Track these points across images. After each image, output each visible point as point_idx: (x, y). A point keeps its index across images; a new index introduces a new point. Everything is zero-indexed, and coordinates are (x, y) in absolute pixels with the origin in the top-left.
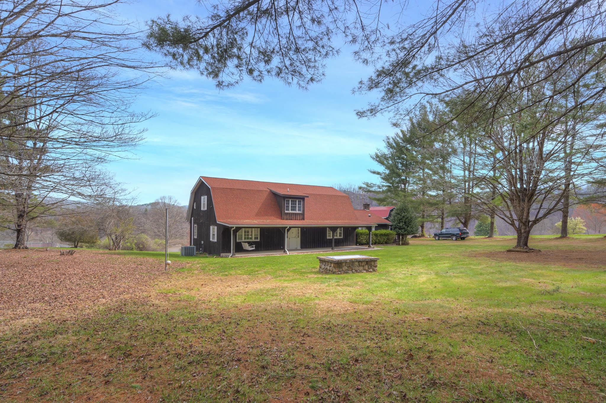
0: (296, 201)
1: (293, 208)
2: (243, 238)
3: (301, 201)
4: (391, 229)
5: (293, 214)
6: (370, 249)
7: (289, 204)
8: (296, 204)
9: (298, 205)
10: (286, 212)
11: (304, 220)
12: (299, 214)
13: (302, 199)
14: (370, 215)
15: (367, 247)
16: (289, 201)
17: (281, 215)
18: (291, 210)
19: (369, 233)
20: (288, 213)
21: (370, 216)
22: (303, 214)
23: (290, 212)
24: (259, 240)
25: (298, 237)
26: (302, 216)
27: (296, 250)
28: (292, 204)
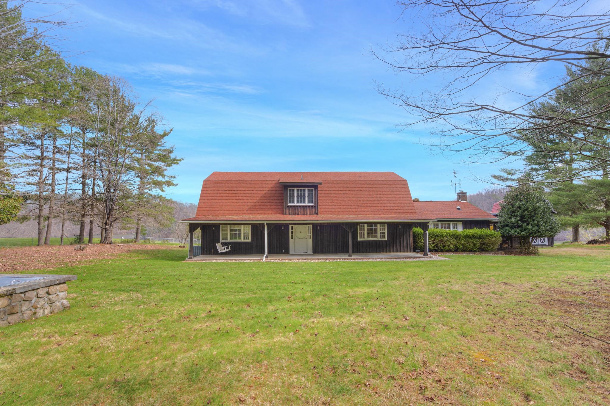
0: (304, 190)
1: (301, 199)
2: (242, 238)
3: (312, 191)
4: (495, 229)
5: (300, 207)
6: (426, 259)
7: (293, 194)
8: (304, 194)
9: (309, 194)
10: (289, 204)
11: (317, 214)
12: (309, 207)
13: (315, 186)
14: (458, 207)
15: (422, 255)
16: (293, 190)
17: (282, 208)
18: (298, 202)
19: (424, 232)
20: (291, 207)
21: (459, 209)
22: (316, 207)
23: (296, 204)
24: (250, 240)
25: (310, 238)
26: (315, 210)
27: (306, 254)
28: (298, 194)
